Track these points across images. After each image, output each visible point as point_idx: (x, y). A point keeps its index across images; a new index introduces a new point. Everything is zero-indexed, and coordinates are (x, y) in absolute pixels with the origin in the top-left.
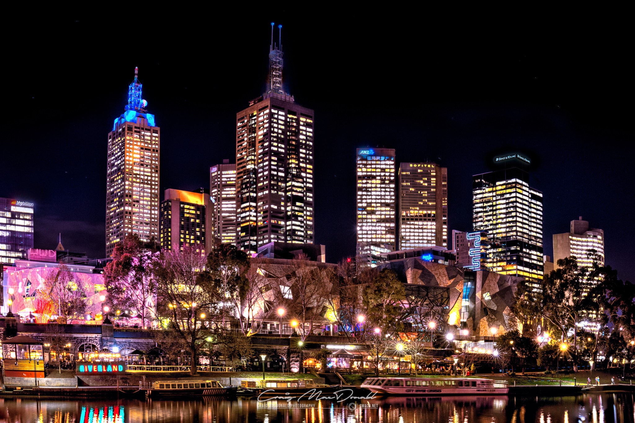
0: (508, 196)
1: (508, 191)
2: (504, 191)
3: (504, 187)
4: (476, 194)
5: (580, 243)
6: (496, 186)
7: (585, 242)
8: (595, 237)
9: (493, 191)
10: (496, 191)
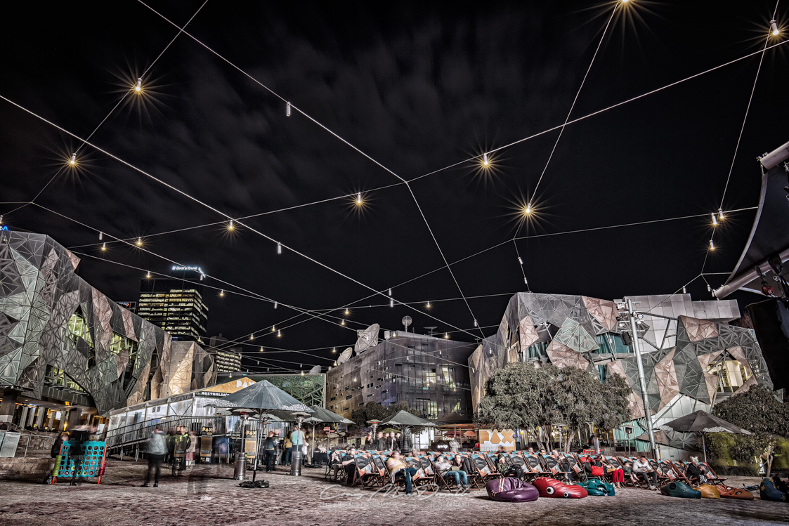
0: (183, 305)
1: (184, 300)
2: (180, 300)
3: (180, 295)
4: (143, 298)
5: (223, 358)
6: (170, 294)
7: (228, 357)
8: (237, 355)
9: (164, 298)
10: (169, 298)
